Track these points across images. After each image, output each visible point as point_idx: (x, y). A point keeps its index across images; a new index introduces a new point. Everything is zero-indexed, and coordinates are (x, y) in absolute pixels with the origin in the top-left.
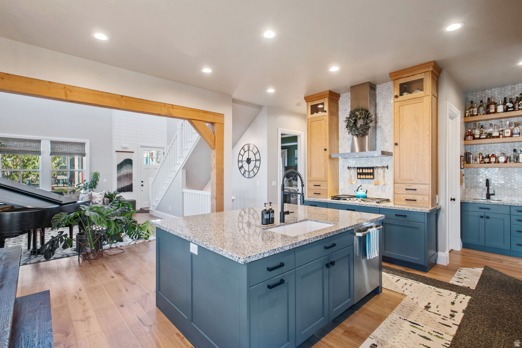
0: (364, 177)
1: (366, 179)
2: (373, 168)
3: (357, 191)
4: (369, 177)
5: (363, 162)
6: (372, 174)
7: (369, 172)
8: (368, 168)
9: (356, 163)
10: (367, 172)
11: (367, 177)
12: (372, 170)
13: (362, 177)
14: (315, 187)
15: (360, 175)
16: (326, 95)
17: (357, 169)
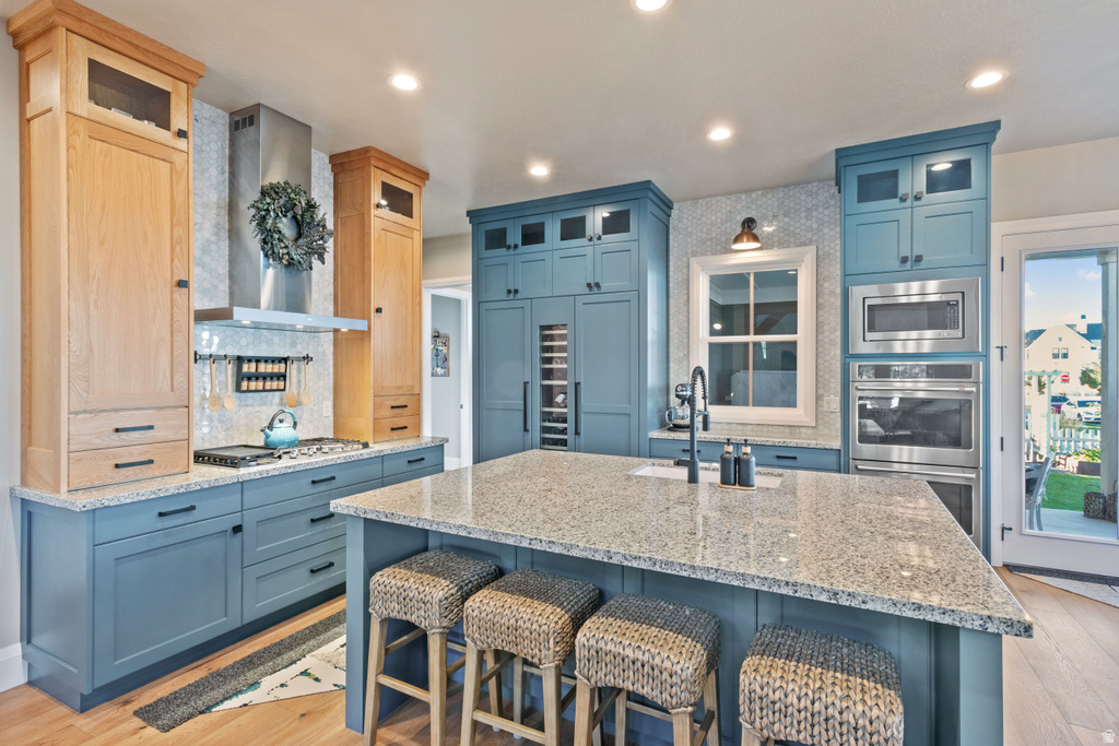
0: (260, 385)
1: (264, 390)
2: (285, 360)
3: (271, 427)
4: (275, 384)
5: (244, 342)
6: (282, 377)
7: (276, 370)
8: (273, 360)
9: (222, 345)
10: (269, 370)
11: (268, 385)
12: (283, 365)
13: (253, 385)
14: (123, 435)
15: (249, 379)
16: (190, 74)
17: (240, 360)
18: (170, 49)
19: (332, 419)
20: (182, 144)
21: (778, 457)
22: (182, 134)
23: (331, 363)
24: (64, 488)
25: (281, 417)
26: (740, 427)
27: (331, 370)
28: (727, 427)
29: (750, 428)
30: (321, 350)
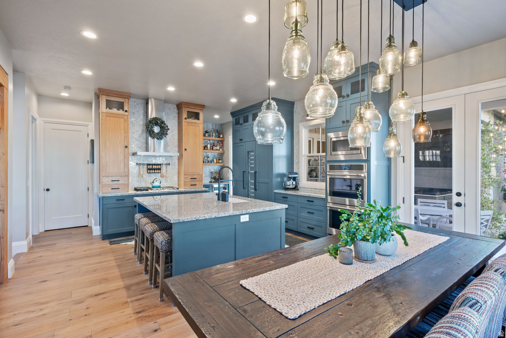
0: (153, 171)
1: (154, 173)
2: (160, 165)
3: (153, 183)
4: (158, 171)
6: (160, 169)
7: (158, 167)
8: (157, 165)
10: (156, 167)
11: (156, 171)
13: (151, 171)
14: (113, 182)
15: (150, 170)
16: (128, 96)
17: (148, 165)
18: (123, 92)
19: (177, 181)
20: (126, 114)
21: (308, 201)
22: (126, 111)
23: (177, 165)
24: (101, 193)
25: (156, 180)
26: (314, 190)
27: (177, 167)
28: (310, 190)
29: (317, 190)
30: (174, 161)
